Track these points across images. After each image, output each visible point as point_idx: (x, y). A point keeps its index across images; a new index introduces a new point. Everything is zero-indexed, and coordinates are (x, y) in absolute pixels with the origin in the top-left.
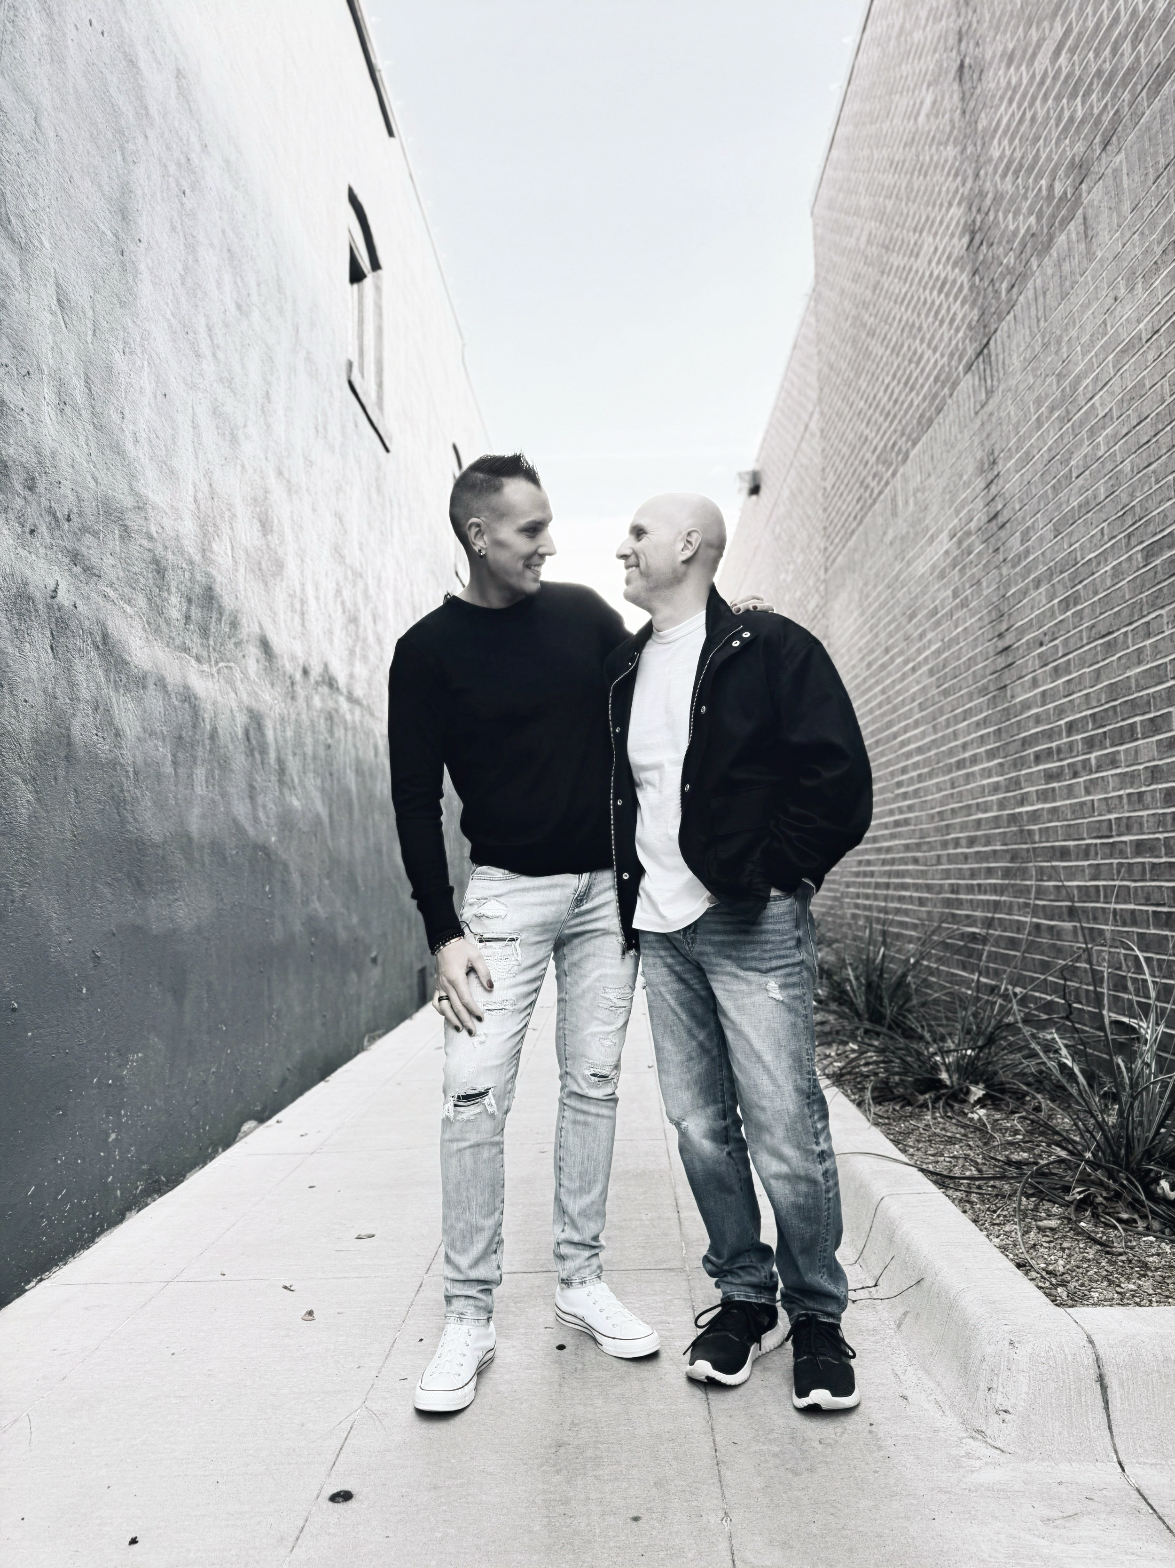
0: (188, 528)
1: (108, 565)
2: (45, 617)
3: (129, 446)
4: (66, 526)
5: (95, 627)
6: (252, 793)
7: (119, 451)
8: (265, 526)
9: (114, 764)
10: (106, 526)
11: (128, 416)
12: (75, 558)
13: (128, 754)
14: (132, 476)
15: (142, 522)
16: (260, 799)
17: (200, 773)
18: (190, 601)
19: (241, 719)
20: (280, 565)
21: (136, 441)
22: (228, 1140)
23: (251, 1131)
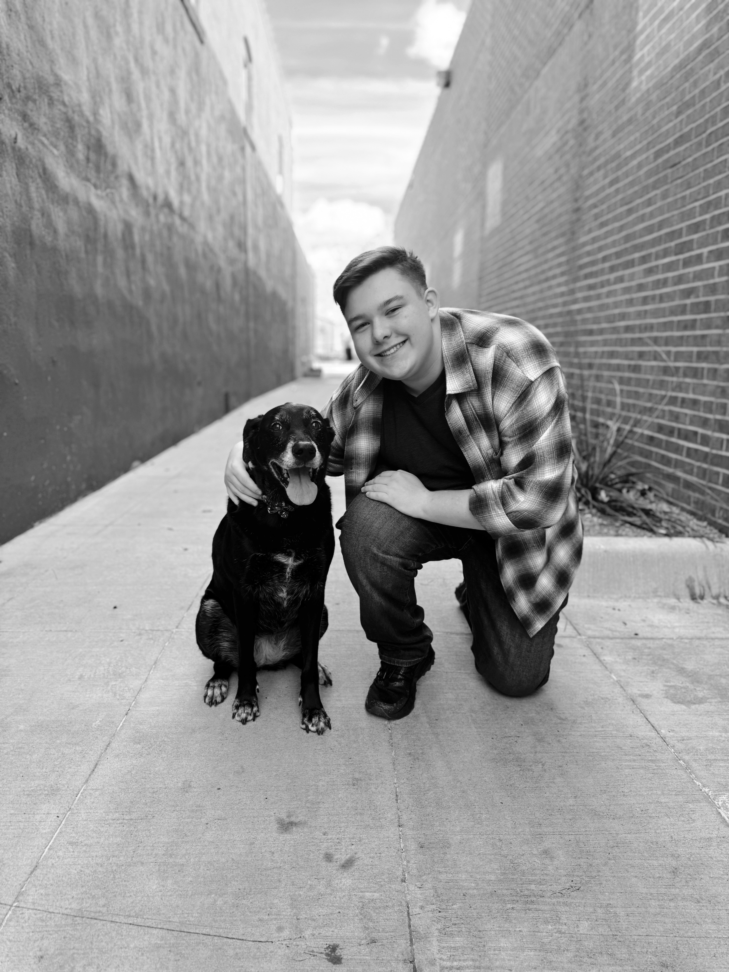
0: (85, 97)
1: (42, 121)
2: (12, 155)
3: (49, 41)
4: (18, 96)
5: (39, 163)
6: (128, 274)
7: (42, 43)
8: (129, 97)
9: (55, 250)
10: (40, 96)
11: (47, 19)
12: (25, 117)
13: (61, 244)
14: (52, 62)
15: (59, 93)
16: (133, 278)
17: (100, 259)
18: (88, 148)
19: (120, 227)
20: (138, 125)
21: (53, 38)
22: (126, 469)
23: (136, 467)
